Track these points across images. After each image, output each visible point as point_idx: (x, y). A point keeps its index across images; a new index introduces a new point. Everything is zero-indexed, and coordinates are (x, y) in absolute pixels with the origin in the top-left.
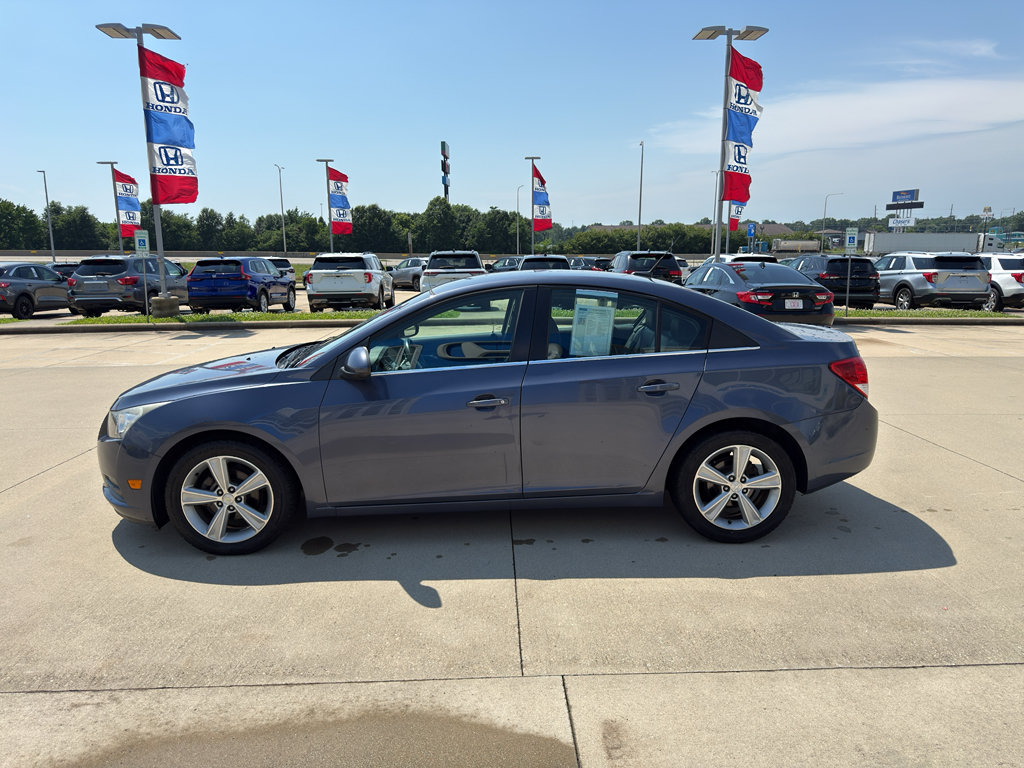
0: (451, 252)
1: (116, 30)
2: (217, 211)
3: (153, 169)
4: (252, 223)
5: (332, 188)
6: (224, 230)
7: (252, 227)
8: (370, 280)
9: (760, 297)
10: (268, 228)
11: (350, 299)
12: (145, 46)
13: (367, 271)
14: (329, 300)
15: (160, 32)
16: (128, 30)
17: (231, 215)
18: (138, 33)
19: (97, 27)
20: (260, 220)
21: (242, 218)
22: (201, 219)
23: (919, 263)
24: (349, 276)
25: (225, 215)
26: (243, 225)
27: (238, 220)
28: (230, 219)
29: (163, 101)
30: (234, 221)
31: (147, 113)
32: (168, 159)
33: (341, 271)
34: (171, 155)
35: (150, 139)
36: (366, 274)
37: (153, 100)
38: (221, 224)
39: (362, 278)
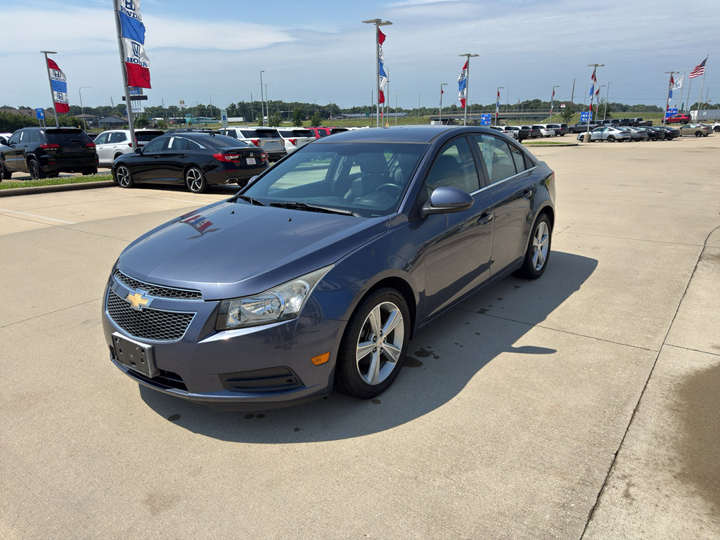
9: (231, 157)
23: (246, 134)
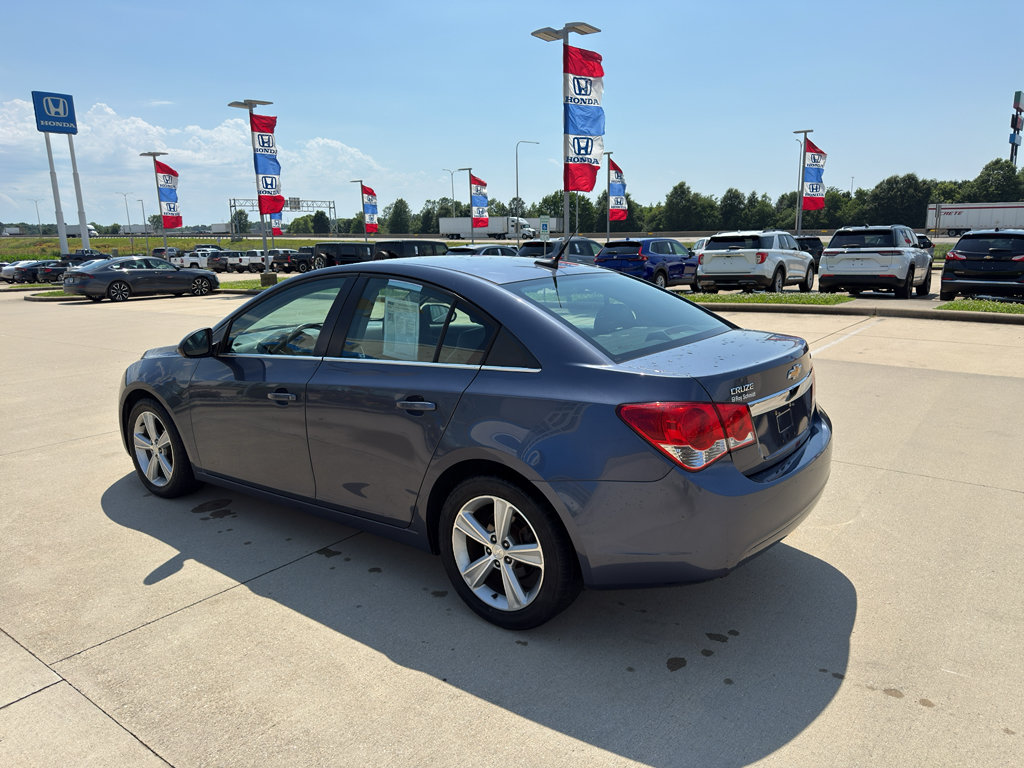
0: (863, 228)
1: (548, 34)
2: (741, 191)
3: (567, 158)
4: (774, 202)
5: (808, 161)
6: (744, 209)
7: (774, 205)
8: (763, 260)
10: (789, 206)
11: (736, 281)
12: (570, 44)
13: (761, 250)
14: (717, 281)
15: (582, 28)
16: (557, 32)
17: (754, 194)
18: (563, 34)
19: (532, 34)
20: (783, 198)
21: (764, 196)
22: (725, 199)
24: (738, 256)
25: (747, 195)
26: (764, 204)
27: (760, 199)
28: (753, 199)
29: (580, 94)
30: (756, 200)
31: (566, 106)
32: (580, 148)
33: (732, 251)
34: (583, 145)
35: (566, 132)
36: (758, 253)
37: (572, 93)
38: (743, 204)
39: (753, 260)
